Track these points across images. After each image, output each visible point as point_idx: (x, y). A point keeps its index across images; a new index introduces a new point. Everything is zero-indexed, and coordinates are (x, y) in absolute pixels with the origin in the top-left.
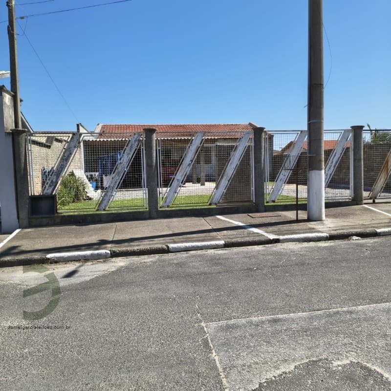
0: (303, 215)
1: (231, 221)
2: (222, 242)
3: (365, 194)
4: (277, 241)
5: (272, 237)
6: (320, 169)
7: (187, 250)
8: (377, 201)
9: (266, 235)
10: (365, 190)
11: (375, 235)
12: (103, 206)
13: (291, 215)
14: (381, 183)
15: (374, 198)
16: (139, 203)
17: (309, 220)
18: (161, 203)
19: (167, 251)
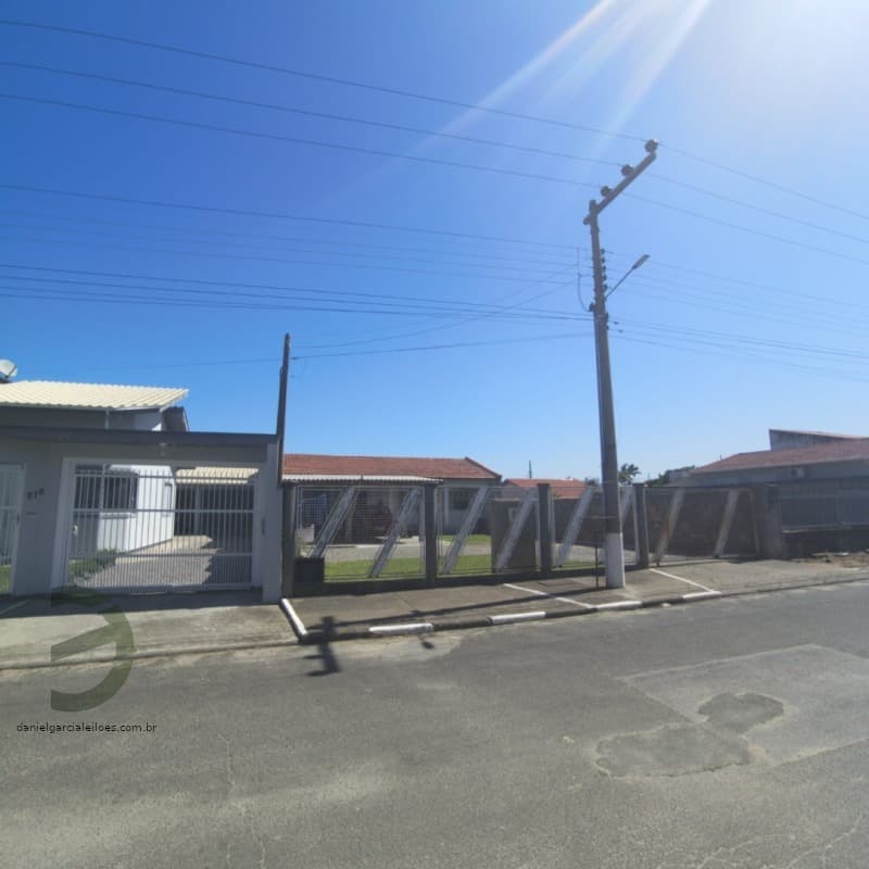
0: (602, 582)
1: (531, 591)
2: (543, 613)
3: (650, 556)
4: (595, 610)
5: (589, 606)
7: (510, 622)
8: (661, 564)
9: (573, 602)
10: (651, 551)
11: (681, 601)
12: (375, 573)
13: (588, 581)
14: (663, 544)
15: (657, 561)
16: (416, 568)
17: (609, 587)
18: (440, 568)
19: (489, 624)
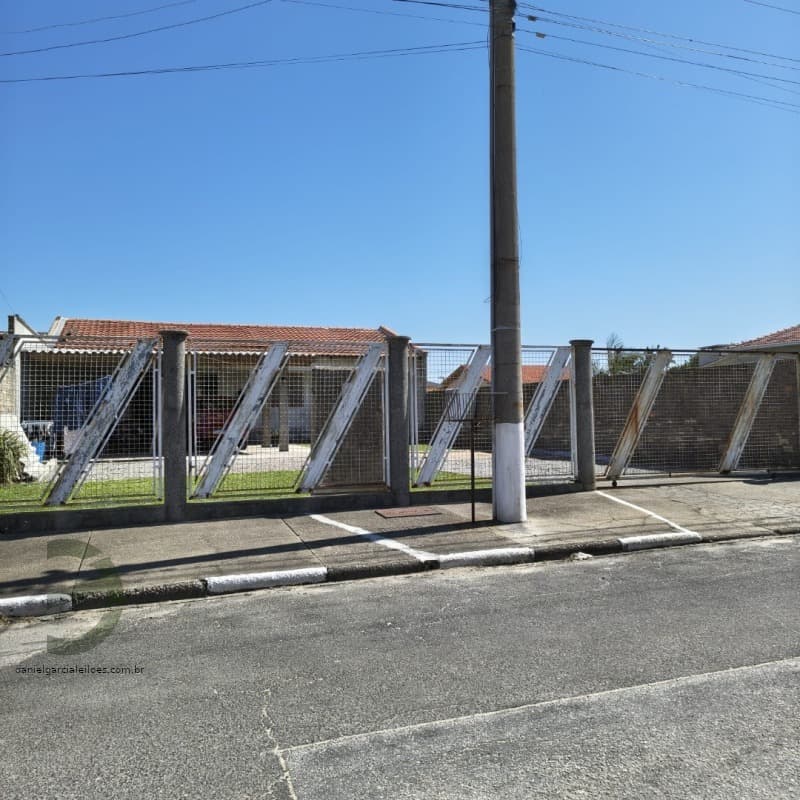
0: (484, 512)
1: (341, 525)
2: (322, 570)
3: (599, 470)
4: (433, 565)
5: (424, 557)
6: (517, 421)
7: (246, 588)
8: (619, 483)
9: (412, 552)
10: (599, 462)
11: (617, 549)
12: (60, 495)
13: (461, 511)
14: (626, 448)
15: (613, 478)
16: (146, 488)
17: (497, 521)
18: (193, 488)
19: (204, 591)
